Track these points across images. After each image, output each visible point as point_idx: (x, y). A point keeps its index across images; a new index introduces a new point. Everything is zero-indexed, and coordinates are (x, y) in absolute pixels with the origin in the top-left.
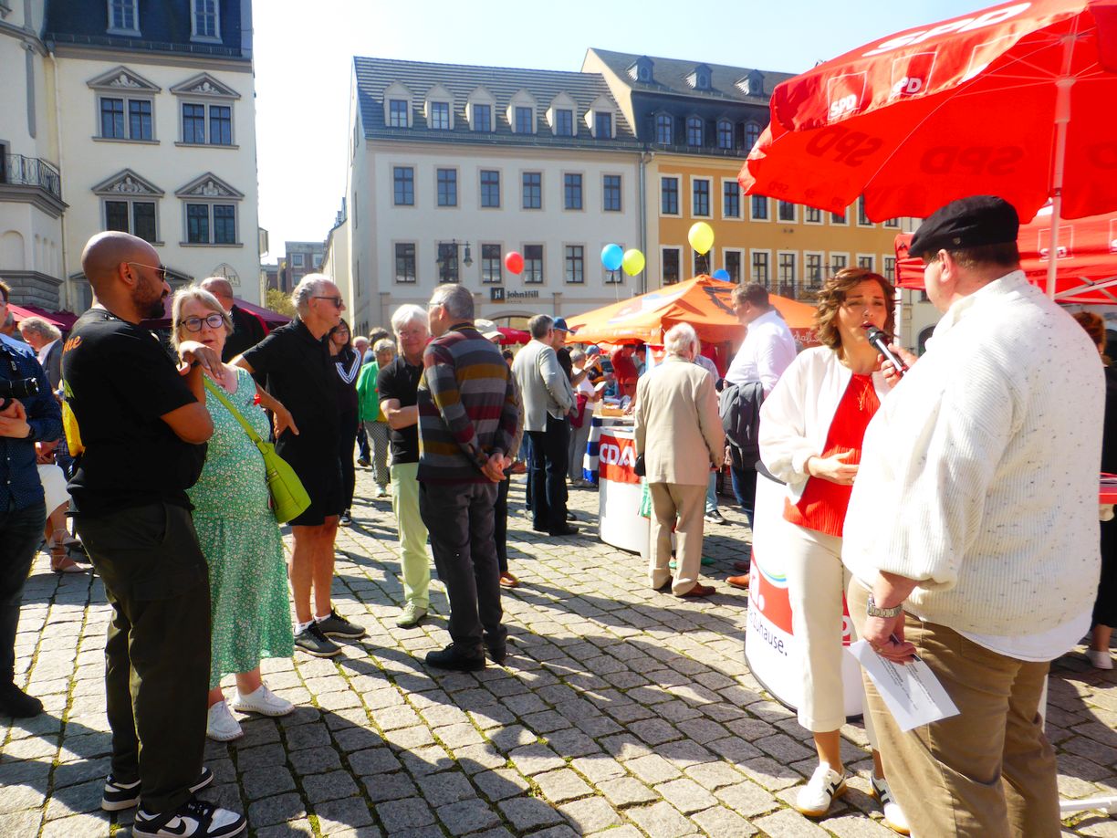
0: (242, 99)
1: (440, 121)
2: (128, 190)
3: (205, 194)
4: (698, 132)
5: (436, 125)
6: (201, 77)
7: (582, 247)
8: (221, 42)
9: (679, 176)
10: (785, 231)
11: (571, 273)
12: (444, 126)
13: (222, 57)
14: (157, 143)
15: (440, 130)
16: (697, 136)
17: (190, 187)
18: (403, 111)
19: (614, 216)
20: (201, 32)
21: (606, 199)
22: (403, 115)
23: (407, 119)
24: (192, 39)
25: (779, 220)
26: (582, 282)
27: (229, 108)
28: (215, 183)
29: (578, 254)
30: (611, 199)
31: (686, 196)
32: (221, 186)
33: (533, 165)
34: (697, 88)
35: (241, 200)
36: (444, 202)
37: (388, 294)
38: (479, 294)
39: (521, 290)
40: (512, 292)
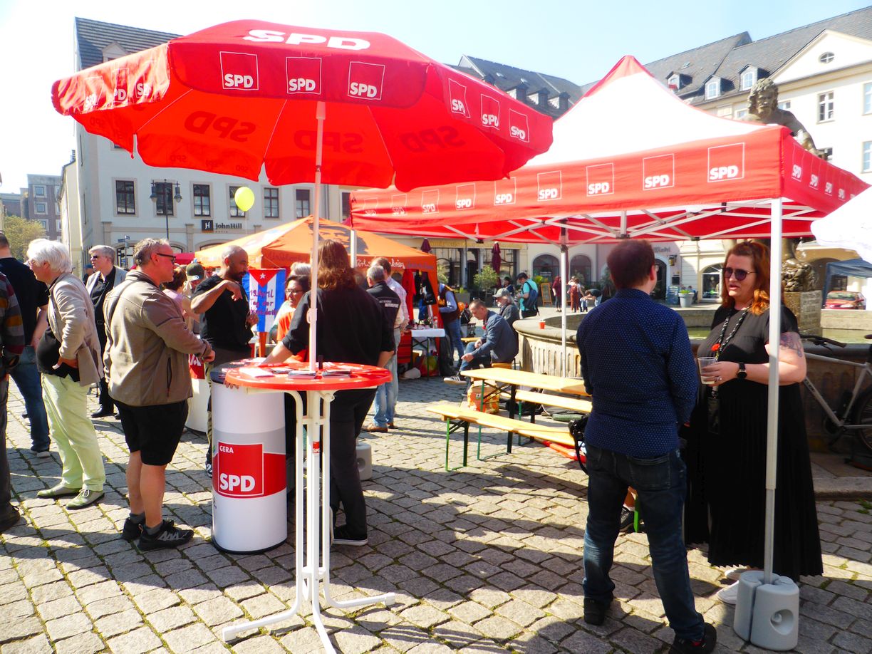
7: (277, 190)
11: (269, 210)
26: (277, 217)
29: (274, 195)
37: (110, 223)
38: (192, 225)
39: (227, 222)
40: (219, 223)
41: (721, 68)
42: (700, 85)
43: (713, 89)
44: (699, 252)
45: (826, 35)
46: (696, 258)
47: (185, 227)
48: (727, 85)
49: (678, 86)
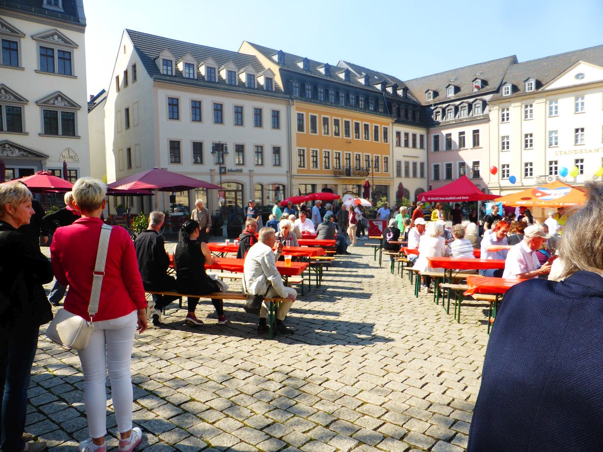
0: (78, 48)
1: (189, 73)
2: (3, 98)
3: (56, 104)
4: (310, 92)
5: (187, 76)
6: (54, 31)
7: (262, 147)
8: (62, 11)
9: (304, 113)
10: (347, 142)
11: (257, 160)
12: (191, 77)
13: (67, 21)
14: (23, 69)
15: (189, 78)
16: (309, 94)
17: (45, 100)
18: (170, 66)
19: (276, 131)
20: (49, 3)
21: (273, 122)
22: (169, 68)
23: (172, 71)
24: (44, 6)
25: (344, 137)
26: (262, 164)
27: (70, 53)
28: (62, 98)
29: (260, 150)
30: (275, 122)
31: (307, 124)
32: (66, 100)
33: (239, 102)
34: (303, 69)
35: (79, 110)
36: (195, 119)
37: (166, 169)
38: (214, 170)
39: (234, 168)
40: (230, 169)
41: (506, 77)
42: (497, 86)
43: (507, 90)
44: (500, 186)
45: (580, 63)
46: (498, 191)
47: (209, 171)
48: (515, 89)
49: (480, 87)
